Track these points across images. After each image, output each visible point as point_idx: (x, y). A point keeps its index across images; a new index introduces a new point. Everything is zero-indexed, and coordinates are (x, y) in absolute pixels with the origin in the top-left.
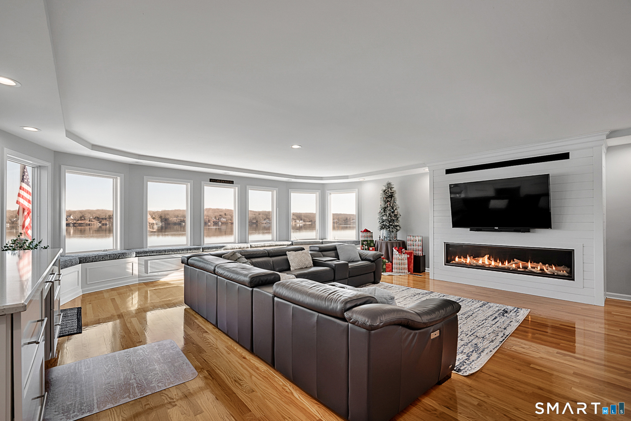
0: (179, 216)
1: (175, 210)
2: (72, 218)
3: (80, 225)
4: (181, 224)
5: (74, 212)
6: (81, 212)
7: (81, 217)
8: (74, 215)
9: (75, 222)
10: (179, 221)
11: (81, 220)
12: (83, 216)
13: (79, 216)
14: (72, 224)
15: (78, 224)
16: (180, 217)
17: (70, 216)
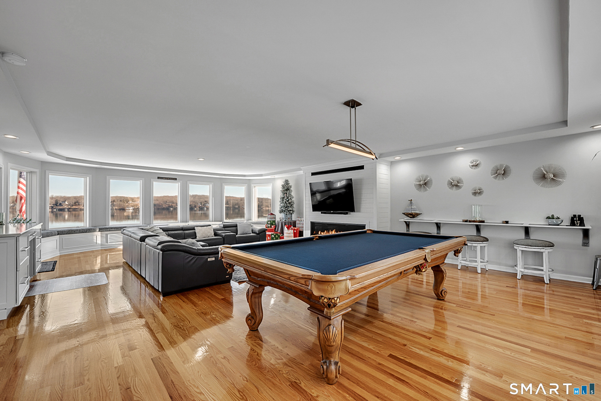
0: (168, 201)
1: (164, 196)
2: (67, 204)
3: (75, 210)
4: (169, 209)
5: (69, 198)
6: (75, 198)
7: (75, 203)
8: (69, 200)
9: (69, 207)
10: (168, 206)
11: (75, 205)
12: (77, 202)
13: (74, 202)
14: (67, 209)
15: (72, 209)
16: (169, 203)
17: (65, 202)
